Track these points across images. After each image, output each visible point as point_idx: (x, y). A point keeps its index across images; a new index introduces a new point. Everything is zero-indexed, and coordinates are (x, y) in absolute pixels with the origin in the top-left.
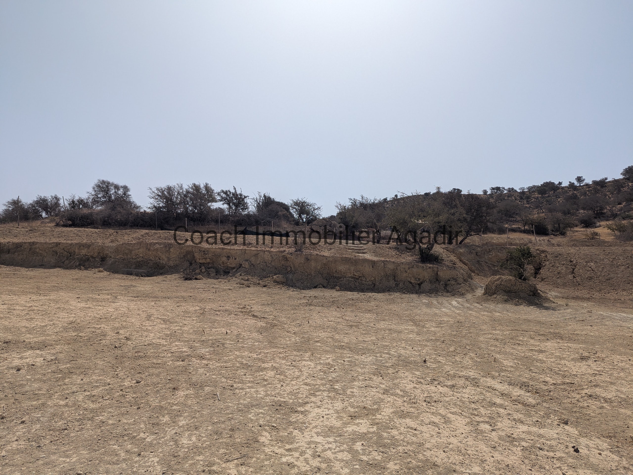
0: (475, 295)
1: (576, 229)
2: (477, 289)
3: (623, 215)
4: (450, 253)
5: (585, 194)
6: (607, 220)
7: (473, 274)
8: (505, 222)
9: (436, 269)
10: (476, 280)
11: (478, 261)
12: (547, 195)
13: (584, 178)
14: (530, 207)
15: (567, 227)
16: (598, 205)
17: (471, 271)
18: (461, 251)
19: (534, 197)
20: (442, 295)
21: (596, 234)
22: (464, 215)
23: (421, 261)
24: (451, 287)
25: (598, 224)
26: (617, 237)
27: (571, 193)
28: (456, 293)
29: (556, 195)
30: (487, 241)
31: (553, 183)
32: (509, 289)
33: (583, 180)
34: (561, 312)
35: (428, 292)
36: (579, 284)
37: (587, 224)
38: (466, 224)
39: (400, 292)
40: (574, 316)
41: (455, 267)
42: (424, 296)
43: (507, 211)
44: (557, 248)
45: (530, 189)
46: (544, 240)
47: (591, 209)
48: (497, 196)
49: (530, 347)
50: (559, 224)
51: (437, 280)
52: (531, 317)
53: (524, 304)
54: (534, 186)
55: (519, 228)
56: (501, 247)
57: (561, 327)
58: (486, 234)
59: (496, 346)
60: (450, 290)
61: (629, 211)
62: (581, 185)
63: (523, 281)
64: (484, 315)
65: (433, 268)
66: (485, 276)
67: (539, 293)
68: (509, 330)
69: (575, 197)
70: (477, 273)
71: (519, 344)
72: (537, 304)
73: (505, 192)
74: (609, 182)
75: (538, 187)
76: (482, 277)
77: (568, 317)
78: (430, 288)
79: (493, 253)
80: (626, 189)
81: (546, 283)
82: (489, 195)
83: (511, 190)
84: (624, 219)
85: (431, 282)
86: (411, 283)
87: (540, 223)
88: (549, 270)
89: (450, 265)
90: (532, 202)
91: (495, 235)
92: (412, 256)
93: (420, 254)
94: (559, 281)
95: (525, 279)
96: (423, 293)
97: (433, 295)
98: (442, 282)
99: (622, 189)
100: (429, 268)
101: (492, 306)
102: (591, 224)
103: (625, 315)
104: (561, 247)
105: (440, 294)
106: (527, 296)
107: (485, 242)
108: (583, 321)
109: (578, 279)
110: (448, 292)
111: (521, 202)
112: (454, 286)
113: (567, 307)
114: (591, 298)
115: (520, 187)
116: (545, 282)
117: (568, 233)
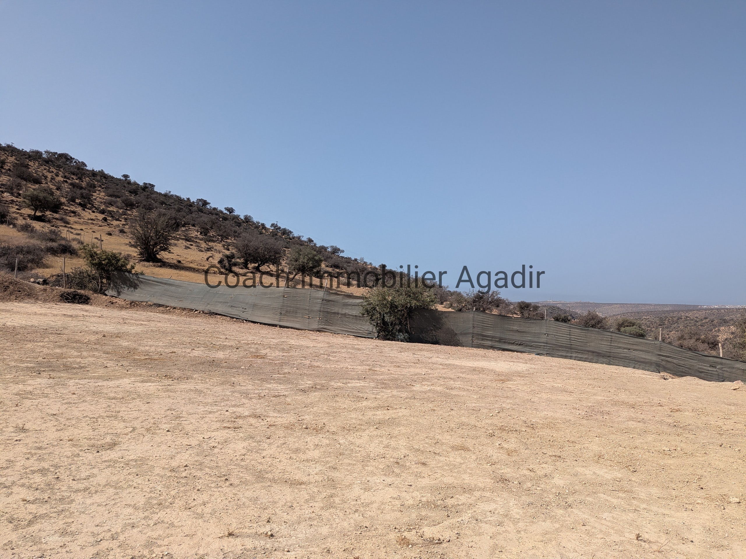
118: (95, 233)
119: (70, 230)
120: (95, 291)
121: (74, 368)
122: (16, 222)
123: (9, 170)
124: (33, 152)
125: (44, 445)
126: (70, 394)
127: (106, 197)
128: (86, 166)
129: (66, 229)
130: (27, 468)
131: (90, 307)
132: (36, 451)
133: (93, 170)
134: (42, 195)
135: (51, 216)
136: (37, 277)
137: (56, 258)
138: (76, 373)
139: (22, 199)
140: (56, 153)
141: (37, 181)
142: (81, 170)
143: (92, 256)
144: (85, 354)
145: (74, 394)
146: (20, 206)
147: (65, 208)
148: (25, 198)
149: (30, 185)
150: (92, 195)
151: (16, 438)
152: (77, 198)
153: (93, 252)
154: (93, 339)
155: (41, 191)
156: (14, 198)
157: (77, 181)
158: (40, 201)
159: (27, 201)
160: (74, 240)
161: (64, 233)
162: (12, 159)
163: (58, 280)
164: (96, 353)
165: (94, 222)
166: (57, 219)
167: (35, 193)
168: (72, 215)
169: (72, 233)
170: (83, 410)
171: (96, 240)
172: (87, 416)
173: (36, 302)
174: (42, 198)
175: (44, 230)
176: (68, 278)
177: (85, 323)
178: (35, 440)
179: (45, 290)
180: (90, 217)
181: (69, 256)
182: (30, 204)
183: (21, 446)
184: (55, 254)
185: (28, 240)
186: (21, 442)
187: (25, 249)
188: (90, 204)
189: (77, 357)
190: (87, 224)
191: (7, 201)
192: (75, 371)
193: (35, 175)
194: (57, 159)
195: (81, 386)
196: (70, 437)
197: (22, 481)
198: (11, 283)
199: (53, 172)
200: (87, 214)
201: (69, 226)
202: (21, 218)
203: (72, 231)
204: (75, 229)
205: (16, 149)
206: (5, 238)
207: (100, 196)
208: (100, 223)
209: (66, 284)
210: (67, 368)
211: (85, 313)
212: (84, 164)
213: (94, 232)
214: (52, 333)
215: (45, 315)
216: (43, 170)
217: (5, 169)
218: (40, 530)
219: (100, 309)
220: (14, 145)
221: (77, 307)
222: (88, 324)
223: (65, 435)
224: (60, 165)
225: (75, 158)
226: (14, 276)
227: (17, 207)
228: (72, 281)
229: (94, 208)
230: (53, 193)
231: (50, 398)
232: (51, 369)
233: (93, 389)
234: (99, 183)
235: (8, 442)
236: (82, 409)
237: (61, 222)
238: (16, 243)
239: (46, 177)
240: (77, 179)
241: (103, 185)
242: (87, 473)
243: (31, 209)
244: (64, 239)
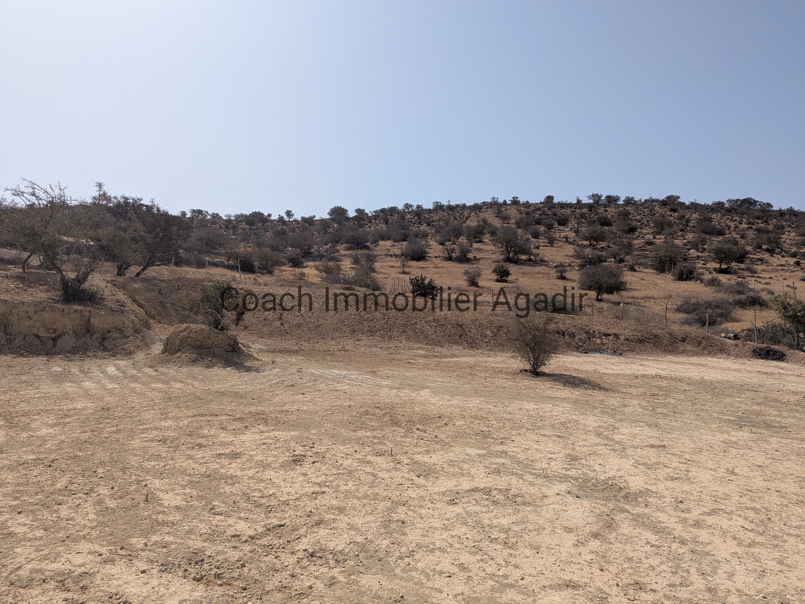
0: (150, 354)
1: (284, 268)
2: (154, 343)
3: (329, 257)
4: (117, 290)
5: (293, 230)
6: (314, 261)
7: (152, 321)
8: (206, 254)
9: (87, 314)
10: (157, 329)
11: (161, 303)
12: (255, 227)
13: (293, 212)
14: (236, 239)
15: (275, 265)
16: (307, 243)
17: (149, 316)
18: (136, 286)
19: (241, 228)
20: (94, 355)
21: (303, 275)
22: (142, 233)
23: (64, 300)
24: (113, 342)
25: (306, 264)
26: (324, 279)
27: (280, 228)
28: (119, 352)
29: (265, 229)
30: (179, 275)
31: (263, 214)
32: (200, 344)
33: (293, 215)
34: (266, 373)
35: (70, 352)
36: (287, 333)
37: (296, 263)
38: (144, 246)
39: (13, 353)
40: (281, 379)
41: (123, 310)
42: (61, 359)
43: (209, 240)
44: (265, 287)
45: (237, 217)
46: (249, 278)
47: (300, 247)
48: (198, 221)
49: (218, 448)
50: (267, 261)
51: (88, 331)
52: (225, 386)
53: (220, 365)
54: (242, 215)
55: (222, 262)
56: (195, 284)
57: (266, 400)
58: (180, 266)
59: (159, 457)
60: (109, 347)
61: (334, 253)
62: (291, 220)
63: (220, 331)
64: (154, 389)
65: (82, 312)
66: (170, 323)
67: (240, 348)
68: (189, 416)
69: (283, 232)
70: (157, 320)
71: (200, 446)
72: (237, 364)
73: (209, 217)
74: (317, 220)
75: (246, 216)
76: (166, 326)
77: (274, 382)
78: (74, 345)
79: (183, 292)
80: (331, 230)
81: (250, 332)
82: (189, 218)
83: (216, 216)
84: (330, 260)
85: (76, 335)
86: (38, 337)
87: (246, 258)
88: (253, 316)
89: (115, 306)
90: (239, 233)
91: (192, 269)
92: (48, 291)
93: (63, 288)
94: (265, 329)
95: (222, 329)
96: (59, 353)
97: (77, 357)
98: (96, 334)
99: (328, 230)
100: (75, 311)
101: (171, 371)
102: (299, 264)
103: (337, 372)
104: (268, 287)
105: (91, 354)
106: (225, 353)
107: (176, 277)
108: (292, 386)
109: (286, 326)
110: (105, 349)
111: (227, 232)
112: (116, 341)
113: (273, 366)
114: (299, 349)
115: (226, 214)
116: (249, 330)
117: (276, 272)
118: (786, 281)
119: (758, 279)
120: (791, 347)
121: (775, 427)
122: (702, 277)
123: (694, 226)
124: (715, 204)
125: (754, 489)
126: (773, 450)
127: (798, 238)
128: (772, 206)
129: (754, 279)
130: (741, 504)
131: (786, 364)
132: (748, 493)
133: (780, 210)
134: (726, 247)
135: (737, 267)
136: (727, 332)
137: (745, 311)
138: (777, 432)
139: (707, 254)
140: (739, 200)
141: (720, 233)
142: (766, 213)
143: (784, 308)
144: (784, 414)
145: (777, 451)
146: (705, 261)
147: (751, 256)
148: (709, 252)
149: (714, 239)
150: (781, 238)
151: (728, 478)
152: (764, 244)
153: (786, 303)
154: (792, 400)
155: (725, 242)
156: (699, 254)
157: (763, 225)
158: (725, 253)
159: (712, 255)
160: (763, 290)
161: (752, 283)
162: (695, 216)
163: (750, 334)
164: (797, 415)
165: (784, 268)
166: (743, 269)
167: (720, 245)
168: (759, 263)
169: (760, 282)
170: (788, 468)
171: (788, 289)
172: (793, 474)
173: (728, 358)
174: (726, 250)
175: (730, 282)
176: (759, 332)
177: (782, 382)
178: (745, 483)
179: (737, 345)
180: (780, 263)
181: (759, 308)
182: (715, 257)
183: (734, 485)
184: (743, 307)
185: (715, 295)
186: (733, 482)
187: (713, 304)
188: (778, 248)
189: (777, 416)
190: (777, 271)
191: (693, 258)
192: (776, 430)
193: (718, 227)
194: (740, 206)
195: (783, 445)
196: (778, 489)
197: (739, 512)
198: (703, 338)
199: (736, 220)
200: (776, 260)
201: (757, 275)
202: (707, 272)
203: (760, 280)
204: (763, 278)
205: (699, 204)
206: (694, 294)
207: (790, 238)
208: (792, 268)
209: (758, 339)
210: (768, 426)
211: (781, 371)
212: (769, 205)
213: (785, 279)
214: (748, 390)
215: (739, 371)
216: (726, 221)
217: (690, 227)
218: (759, 553)
219: (797, 366)
220: (697, 202)
221: (772, 364)
222: (785, 383)
223: (773, 485)
224: (743, 212)
225: (760, 200)
226: (706, 331)
227: (703, 262)
228: (764, 336)
229: (783, 252)
230: (738, 242)
231: (754, 451)
232: (751, 424)
233: (797, 450)
234: (788, 223)
235: (722, 479)
236: (787, 466)
237: (747, 272)
238: (704, 298)
239: (729, 227)
240: (762, 223)
241: (793, 224)
242: (798, 524)
243: (716, 262)
244: (752, 290)
